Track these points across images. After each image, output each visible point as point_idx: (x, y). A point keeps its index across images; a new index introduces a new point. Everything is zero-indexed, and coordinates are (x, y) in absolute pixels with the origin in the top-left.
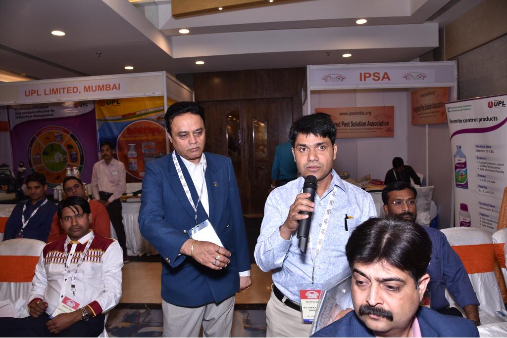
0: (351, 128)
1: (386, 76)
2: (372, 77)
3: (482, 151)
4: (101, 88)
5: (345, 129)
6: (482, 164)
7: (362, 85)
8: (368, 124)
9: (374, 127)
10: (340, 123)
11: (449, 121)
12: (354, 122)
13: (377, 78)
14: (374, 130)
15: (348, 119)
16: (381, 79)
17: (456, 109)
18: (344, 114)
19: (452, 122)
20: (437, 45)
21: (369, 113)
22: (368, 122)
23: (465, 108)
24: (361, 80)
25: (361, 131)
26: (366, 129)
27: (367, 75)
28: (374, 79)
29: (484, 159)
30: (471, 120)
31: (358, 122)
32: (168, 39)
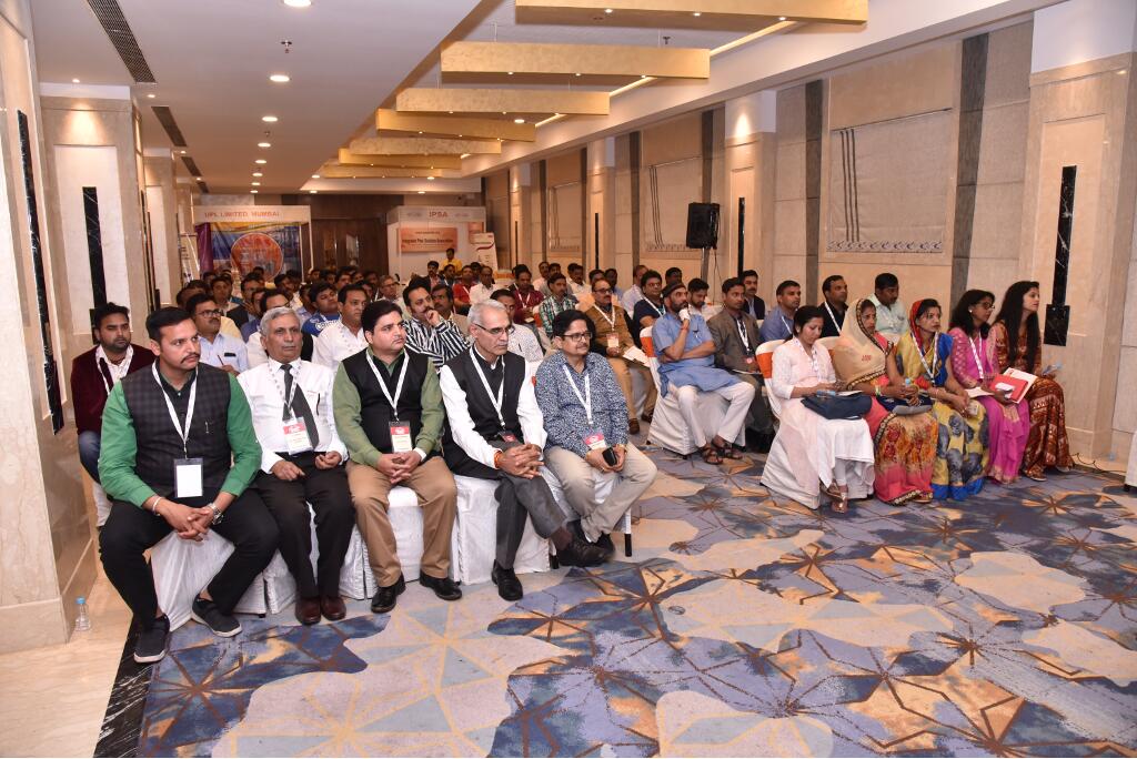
0: (425, 243)
1: (445, 215)
2: (437, 215)
4: (264, 214)
5: (420, 245)
8: (438, 241)
9: (442, 243)
10: (416, 240)
12: (427, 239)
15: (422, 237)
18: (419, 233)
20: (480, 190)
21: (438, 233)
24: (431, 216)
26: (436, 245)
27: (434, 213)
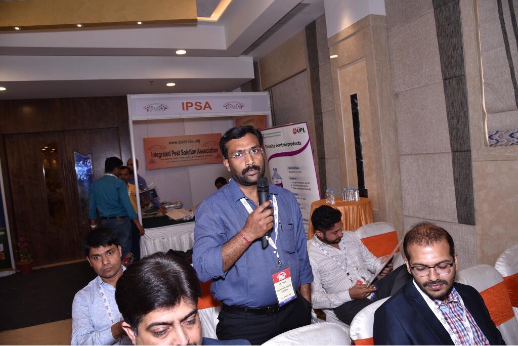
0: (181, 156)
1: (208, 106)
2: (194, 106)
3: (294, 172)
5: (177, 158)
6: (294, 184)
7: (185, 115)
8: (198, 152)
9: (204, 154)
10: (170, 153)
11: (265, 147)
12: (184, 150)
13: (199, 108)
14: (204, 158)
15: (177, 148)
16: (203, 107)
17: (270, 135)
18: (173, 143)
19: (267, 147)
20: (253, 77)
21: (198, 141)
22: (198, 150)
23: (276, 134)
24: (184, 109)
25: (192, 158)
26: (196, 157)
27: (189, 105)
28: (196, 108)
29: (295, 179)
30: (281, 145)
31: (188, 150)
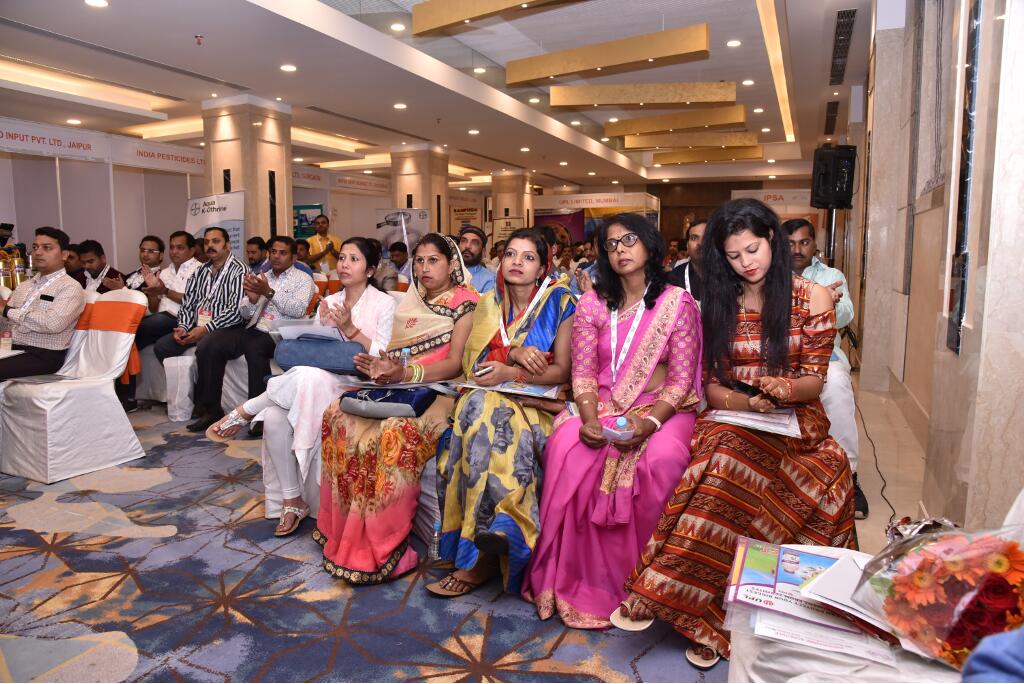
32: (648, 169)
